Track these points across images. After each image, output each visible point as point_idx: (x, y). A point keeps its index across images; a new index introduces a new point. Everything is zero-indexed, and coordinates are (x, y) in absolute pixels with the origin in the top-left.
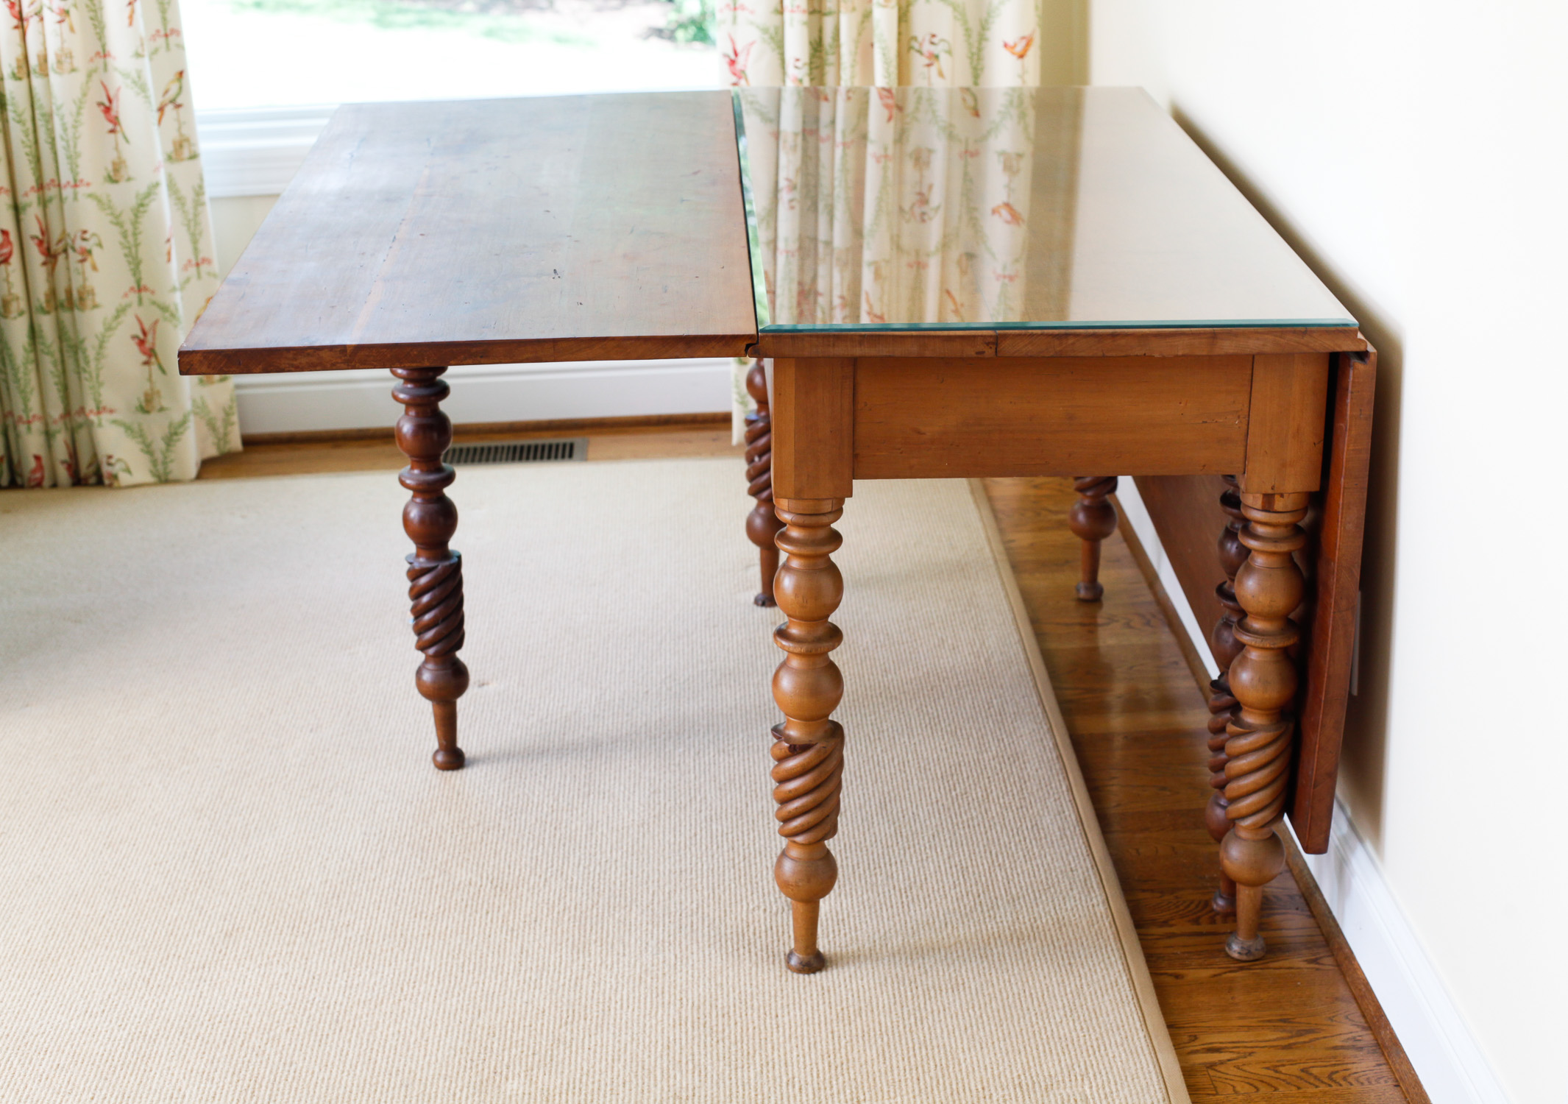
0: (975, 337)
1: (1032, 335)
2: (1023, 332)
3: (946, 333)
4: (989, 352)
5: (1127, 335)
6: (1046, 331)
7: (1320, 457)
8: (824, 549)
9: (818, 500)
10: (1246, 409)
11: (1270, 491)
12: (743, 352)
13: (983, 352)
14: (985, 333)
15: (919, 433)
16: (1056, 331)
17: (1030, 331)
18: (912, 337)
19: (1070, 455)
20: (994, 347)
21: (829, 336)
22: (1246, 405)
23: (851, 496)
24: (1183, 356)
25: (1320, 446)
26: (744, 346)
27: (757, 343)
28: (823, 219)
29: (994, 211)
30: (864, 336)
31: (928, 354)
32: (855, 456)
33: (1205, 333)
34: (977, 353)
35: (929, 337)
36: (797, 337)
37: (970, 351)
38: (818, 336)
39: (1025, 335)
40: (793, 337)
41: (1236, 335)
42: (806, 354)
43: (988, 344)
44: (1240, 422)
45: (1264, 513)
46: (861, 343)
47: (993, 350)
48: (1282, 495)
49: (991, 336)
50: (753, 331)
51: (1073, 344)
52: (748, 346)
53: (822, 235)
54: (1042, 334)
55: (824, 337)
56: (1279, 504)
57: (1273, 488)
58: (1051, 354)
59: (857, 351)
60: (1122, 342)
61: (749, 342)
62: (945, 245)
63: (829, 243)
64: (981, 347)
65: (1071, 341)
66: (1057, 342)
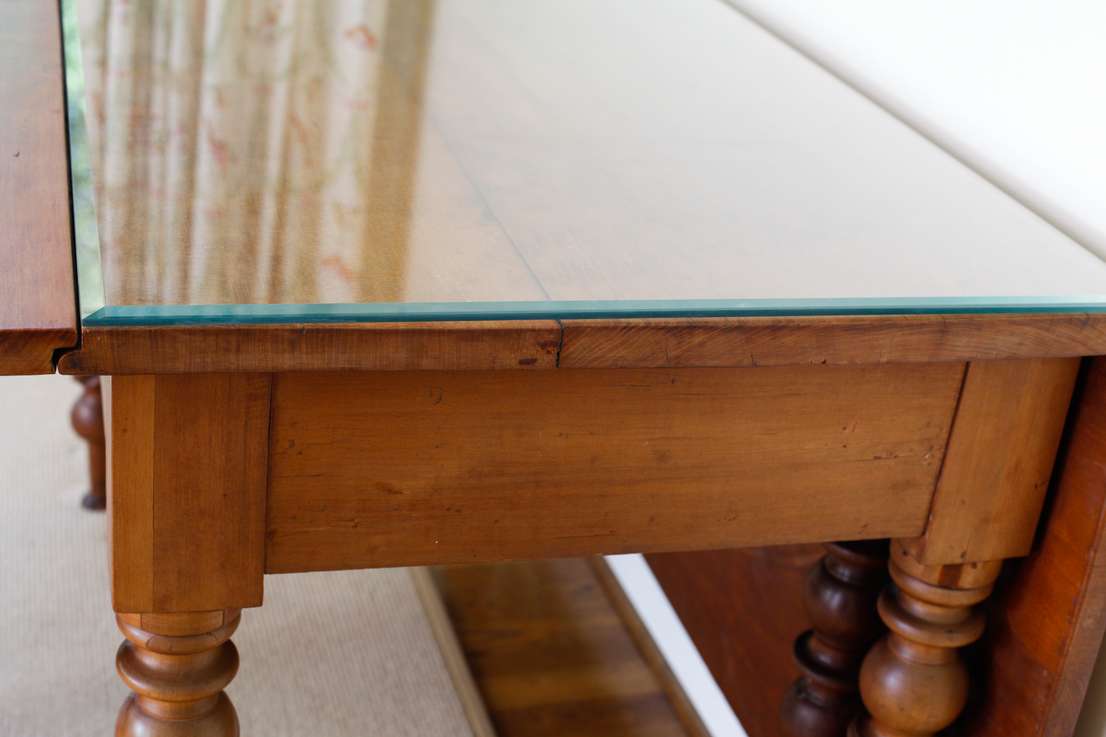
0: (520, 332)
1: (628, 328)
2: (611, 321)
3: (462, 325)
4: (545, 360)
5: (799, 328)
6: (653, 320)
7: (1039, 506)
8: (212, 688)
9: (199, 612)
10: (944, 436)
11: (958, 560)
12: (48, 365)
13: (534, 361)
14: (538, 324)
15: (390, 491)
16: (672, 321)
17: (624, 320)
18: (396, 332)
19: (652, 520)
20: (554, 352)
21: (227, 332)
22: (946, 429)
23: (260, 603)
24: (888, 363)
25: (1043, 489)
26: (49, 353)
27: (78, 346)
28: (159, 36)
29: (350, 34)
30: (300, 332)
31: (426, 364)
32: (270, 535)
33: (929, 325)
34: (522, 362)
35: (431, 332)
36: (162, 333)
37: (509, 359)
38: (205, 333)
39: (615, 328)
40: (153, 335)
41: (979, 327)
42: (181, 366)
43: (543, 346)
44: (933, 456)
45: (939, 591)
46: (293, 346)
47: (552, 357)
48: (974, 565)
49: (551, 331)
50: (66, 322)
51: (702, 344)
52: (57, 355)
53: (159, 53)
54: (646, 327)
55: (218, 333)
56: (968, 578)
57: (963, 555)
58: (659, 363)
59: (286, 361)
60: (789, 340)
61: (61, 345)
62: (294, 70)
63: (166, 64)
64: (530, 352)
65: (698, 338)
66: (673, 341)
